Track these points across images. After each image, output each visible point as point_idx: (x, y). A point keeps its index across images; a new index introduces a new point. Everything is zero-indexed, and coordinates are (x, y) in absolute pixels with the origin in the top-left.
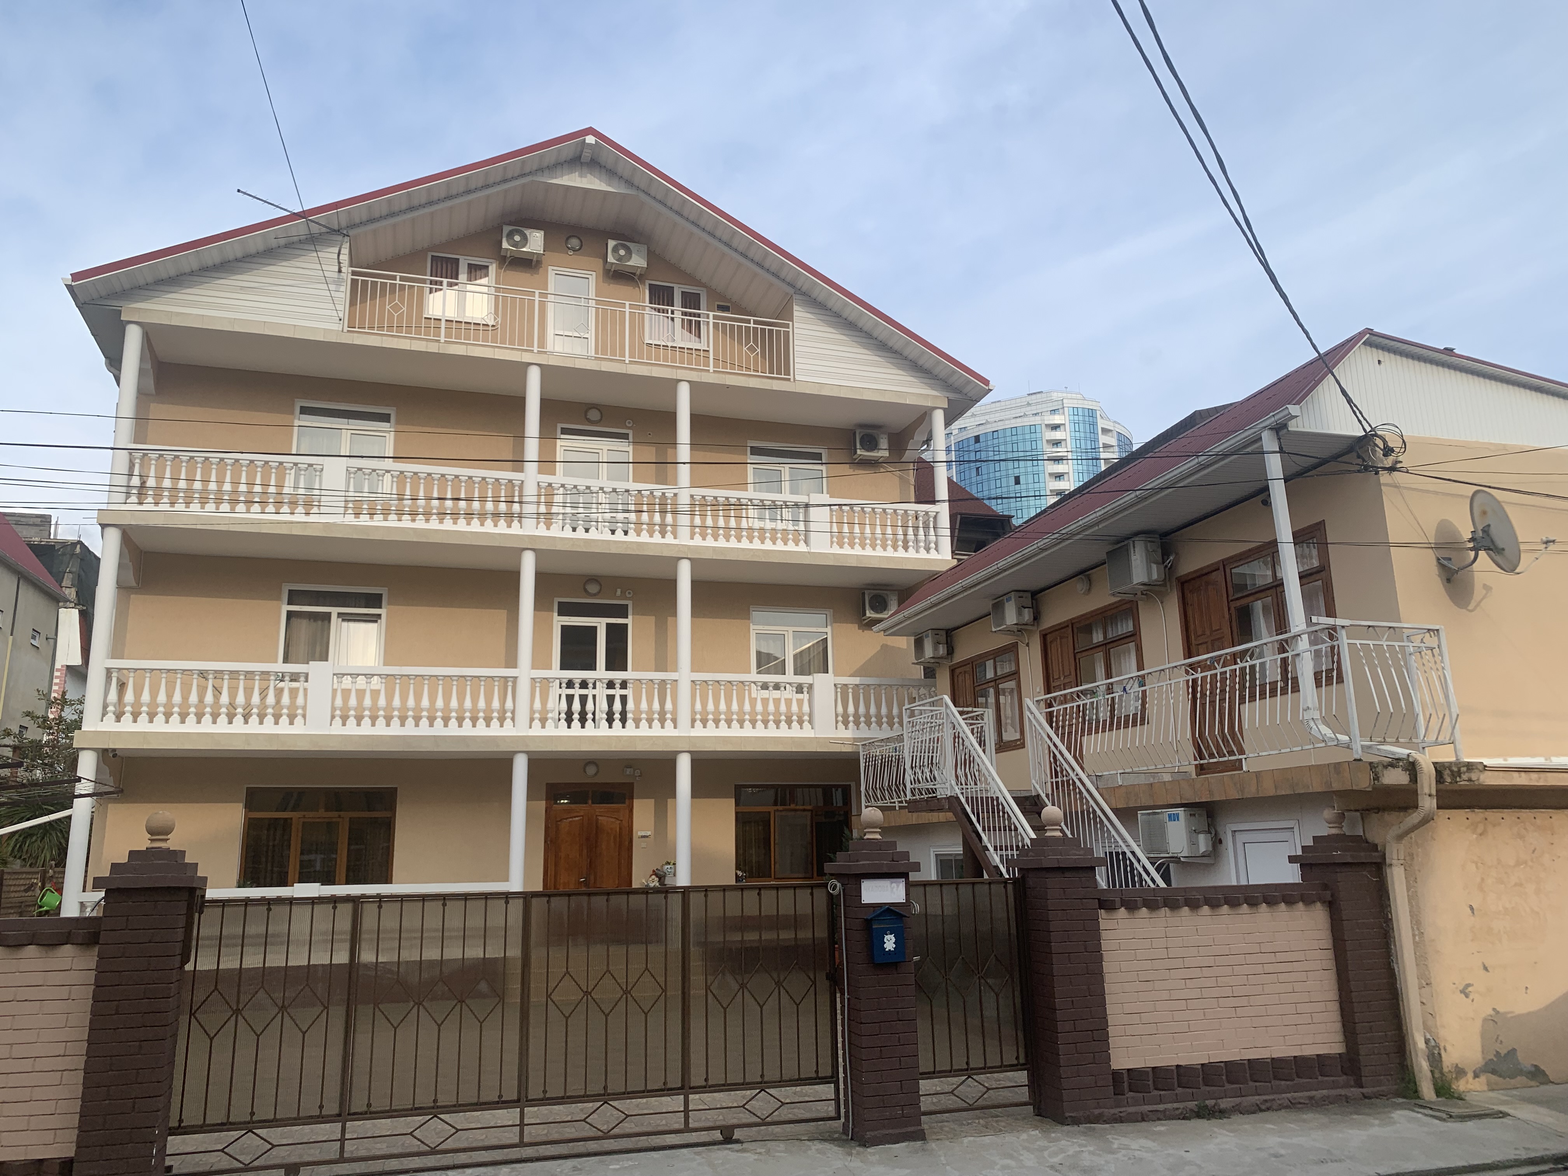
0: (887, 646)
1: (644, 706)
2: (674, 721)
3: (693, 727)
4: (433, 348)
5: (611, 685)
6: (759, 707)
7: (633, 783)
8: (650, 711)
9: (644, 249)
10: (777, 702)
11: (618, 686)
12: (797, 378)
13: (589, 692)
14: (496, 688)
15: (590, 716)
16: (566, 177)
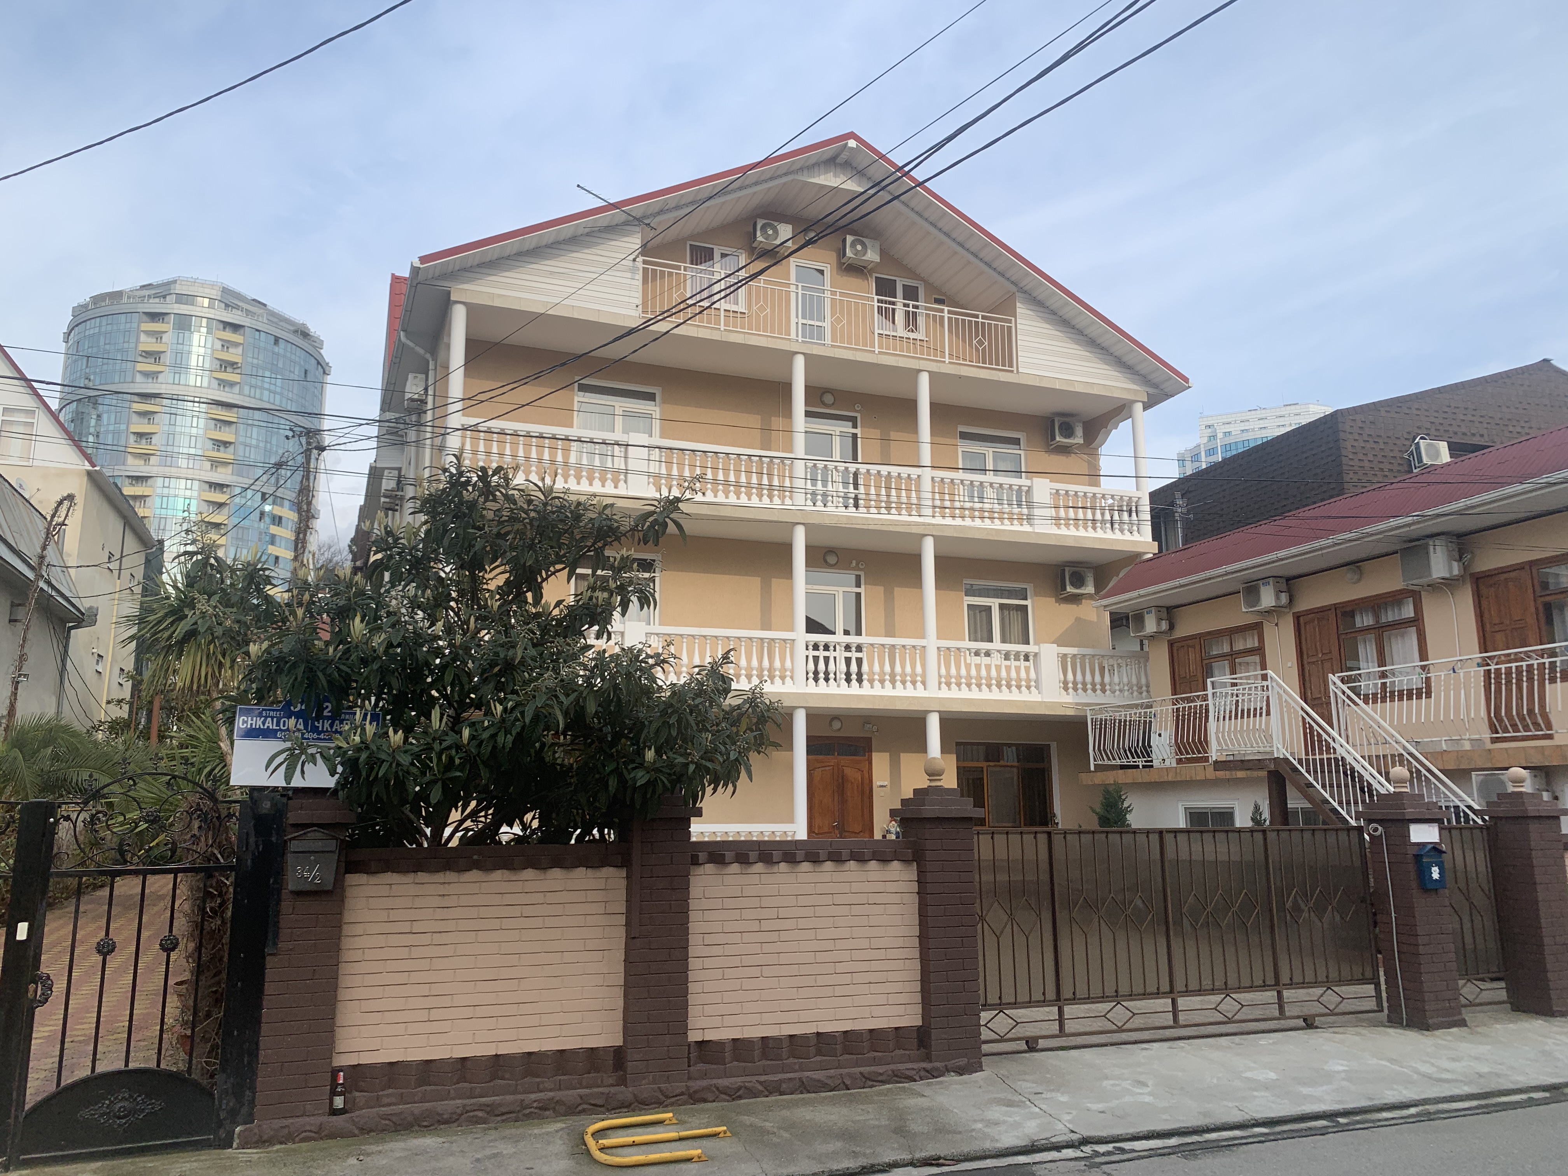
0: (1080, 618)
1: (877, 668)
2: (924, 683)
3: (940, 689)
4: (715, 336)
5: (848, 648)
6: (973, 672)
7: (871, 738)
8: (882, 673)
9: (877, 245)
10: (988, 667)
11: (854, 649)
12: (1020, 370)
13: (831, 654)
14: (754, 648)
15: (832, 676)
16: (822, 177)
